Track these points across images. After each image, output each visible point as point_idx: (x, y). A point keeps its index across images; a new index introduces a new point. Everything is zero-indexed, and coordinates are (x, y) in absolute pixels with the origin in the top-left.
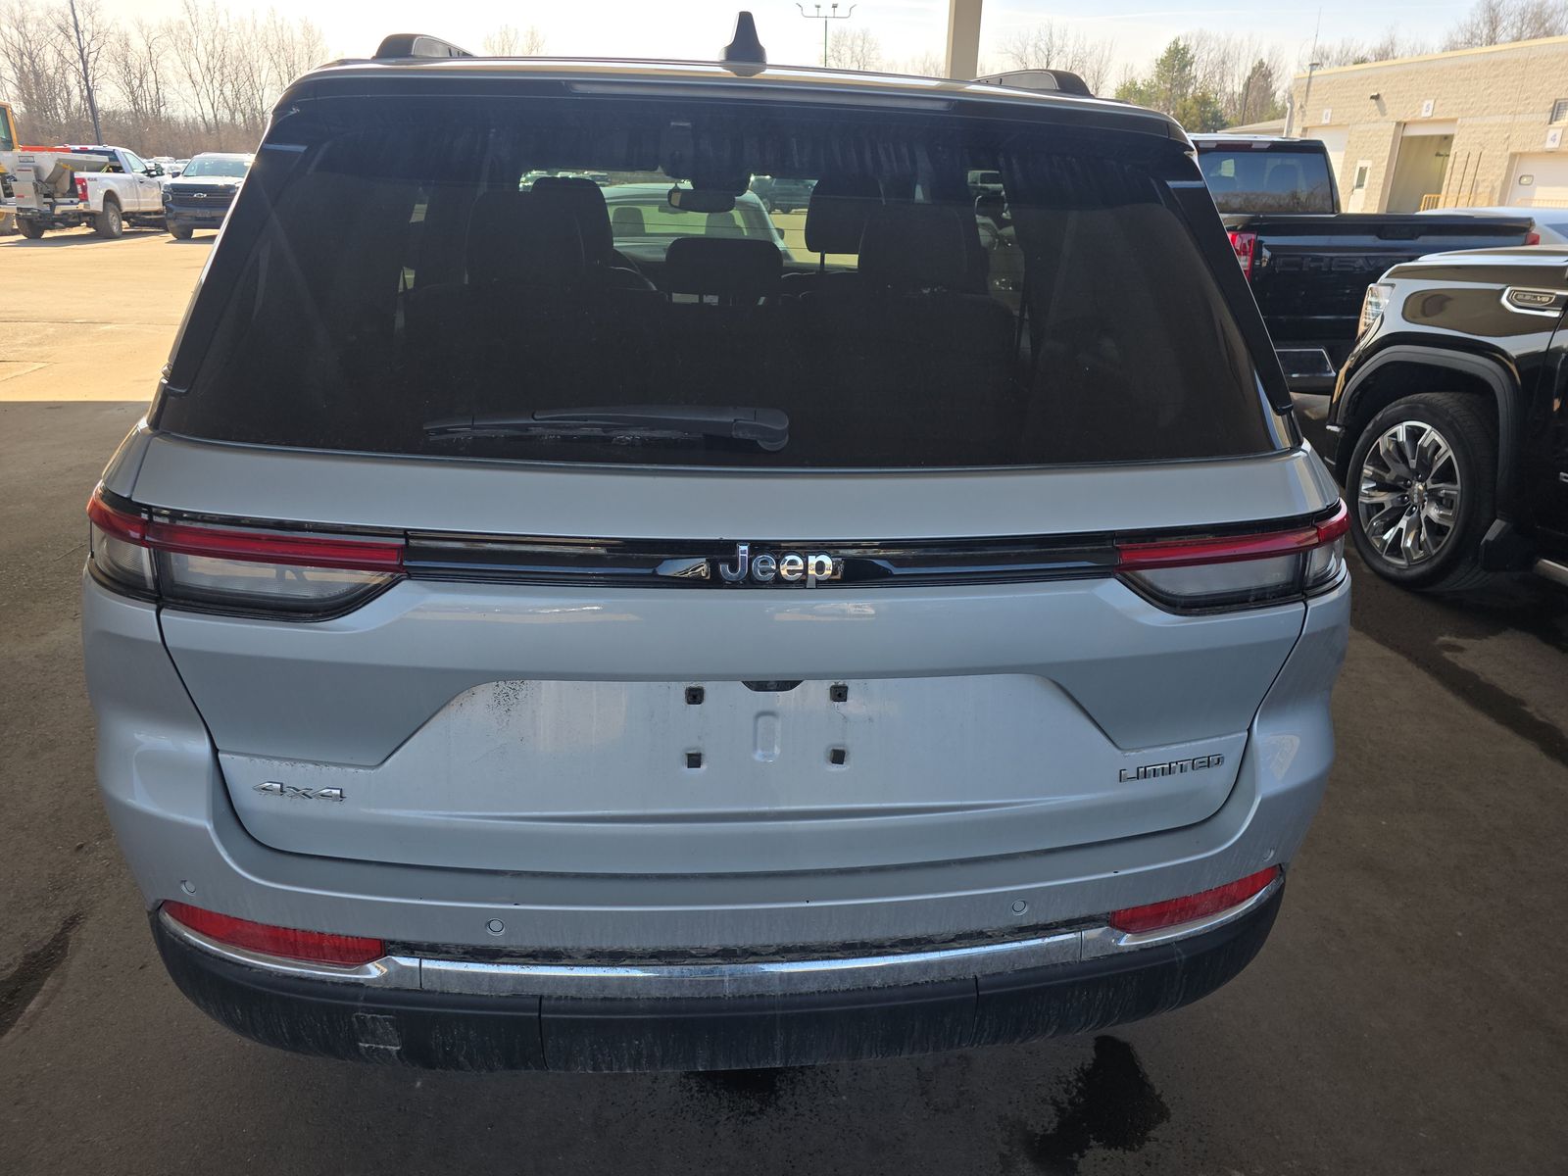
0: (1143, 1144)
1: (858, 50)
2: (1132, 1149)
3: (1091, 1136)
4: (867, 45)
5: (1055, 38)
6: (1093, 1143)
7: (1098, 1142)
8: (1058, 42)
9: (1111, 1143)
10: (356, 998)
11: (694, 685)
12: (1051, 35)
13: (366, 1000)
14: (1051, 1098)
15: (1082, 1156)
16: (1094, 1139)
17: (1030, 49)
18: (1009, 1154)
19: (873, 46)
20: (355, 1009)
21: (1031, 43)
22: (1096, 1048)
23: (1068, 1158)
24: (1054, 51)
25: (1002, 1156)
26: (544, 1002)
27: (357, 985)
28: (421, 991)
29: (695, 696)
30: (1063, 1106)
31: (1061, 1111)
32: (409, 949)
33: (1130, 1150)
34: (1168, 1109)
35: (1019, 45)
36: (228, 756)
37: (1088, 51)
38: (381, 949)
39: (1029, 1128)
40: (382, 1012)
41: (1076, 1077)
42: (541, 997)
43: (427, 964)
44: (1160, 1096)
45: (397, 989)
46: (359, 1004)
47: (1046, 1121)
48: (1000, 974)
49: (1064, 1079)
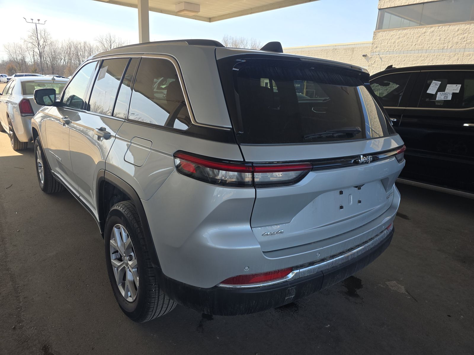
1: (43, 35)
4: (46, 33)
5: (112, 38)
8: (113, 39)
10: (288, 285)
11: (340, 190)
12: (110, 37)
13: (290, 284)
17: (104, 40)
19: (48, 34)
20: (288, 287)
21: (105, 38)
24: (112, 42)
26: (323, 272)
27: (286, 281)
28: (300, 278)
29: (341, 193)
32: (297, 268)
35: (100, 38)
36: (255, 228)
37: (123, 42)
38: (291, 270)
40: (293, 286)
42: (322, 271)
43: (301, 270)
45: (295, 279)
46: (289, 286)
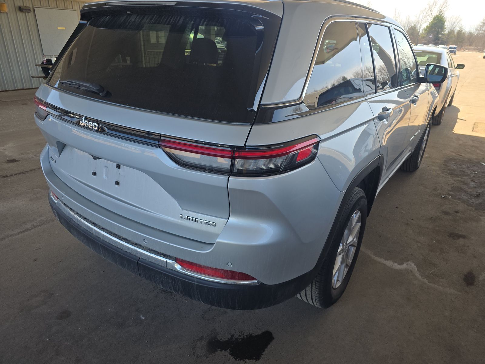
0: (241, 360)
2: (236, 359)
3: (230, 349)
6: (228, 350)
7: (230, 351)
9: (232, 354)
14: (233, 334)
15: (221, 351)
16: (229, 350)
18: (205, 337)
22: (263, 333)
23: (217, 349)
25: (203, 337)
30: (233, 338)
31: (231, 338)
33: (235, 359)
34: (260, 359)
39: (217, 336)
41: (247, 334)
44: (263, 354)
47: (224, 337)
48: (145, 260)
49: (242, 333)
